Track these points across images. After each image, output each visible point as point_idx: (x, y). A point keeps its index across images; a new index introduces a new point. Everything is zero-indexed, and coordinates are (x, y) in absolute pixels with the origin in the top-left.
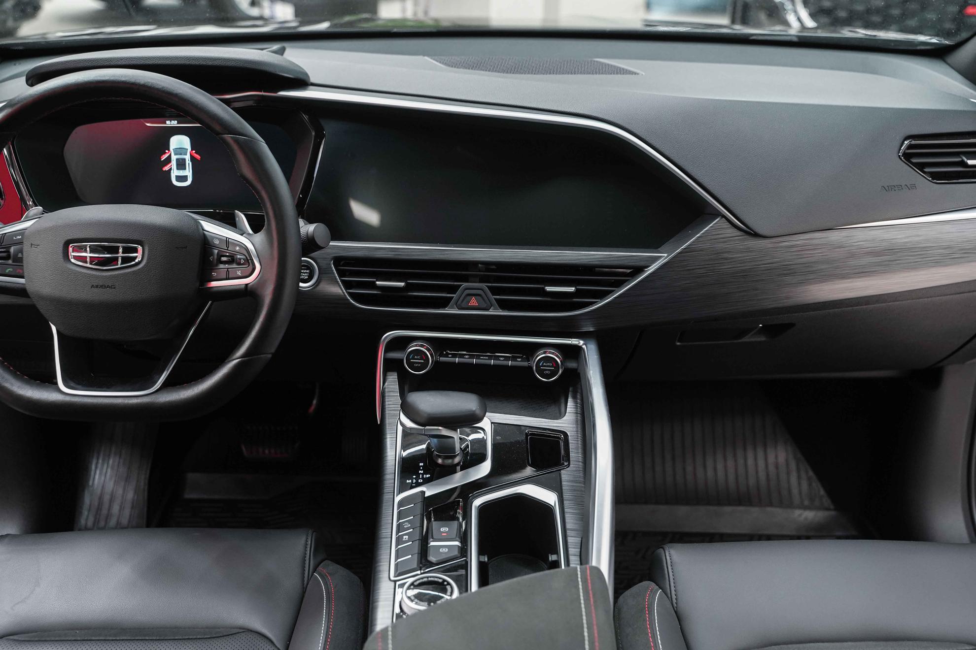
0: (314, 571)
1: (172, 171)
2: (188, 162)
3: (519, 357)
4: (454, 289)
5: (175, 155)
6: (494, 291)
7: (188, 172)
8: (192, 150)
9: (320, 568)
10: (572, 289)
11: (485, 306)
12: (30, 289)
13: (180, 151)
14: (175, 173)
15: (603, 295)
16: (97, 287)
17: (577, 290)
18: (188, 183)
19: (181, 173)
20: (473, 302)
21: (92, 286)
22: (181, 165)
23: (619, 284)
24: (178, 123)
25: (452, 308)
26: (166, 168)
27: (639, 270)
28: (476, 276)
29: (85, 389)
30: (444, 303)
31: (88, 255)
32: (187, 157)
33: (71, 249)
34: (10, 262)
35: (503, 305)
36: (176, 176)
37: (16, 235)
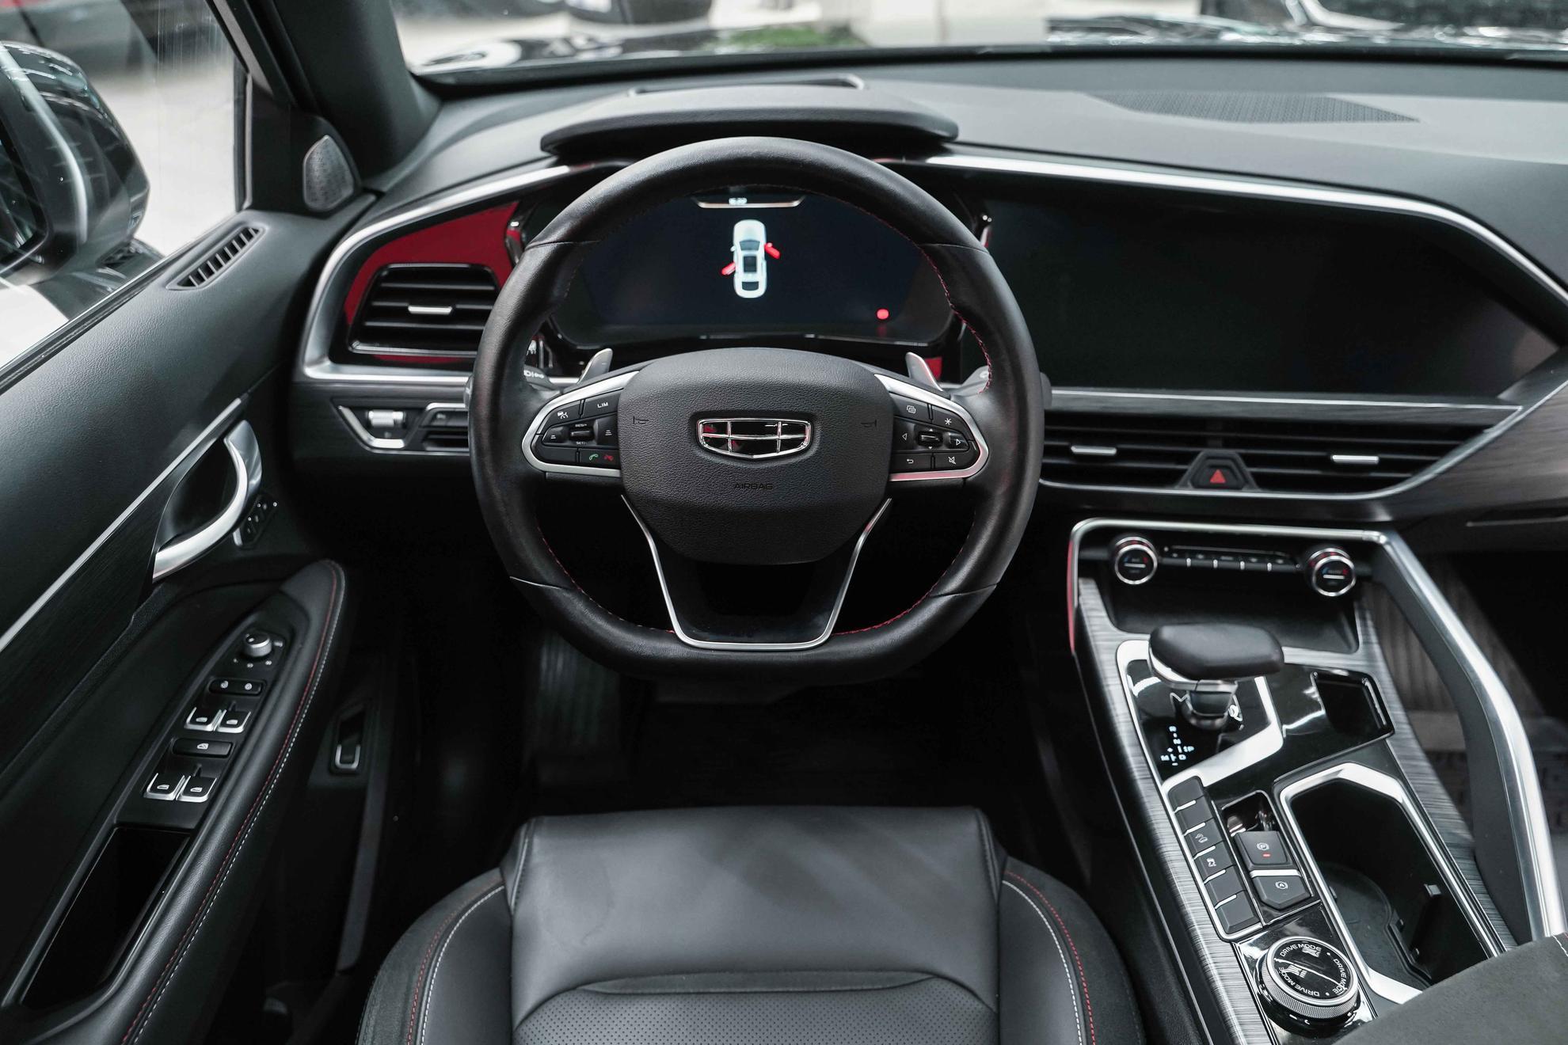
0: (1002, 877)
1: (736, 275)
2: (762, 264)
3: (1280, 557)
4: (1188, 458)
5: (742, 249)
6: (1250, 461)
7: (761, 276)
8: (768, 242)
9: (1007, 872)
10: (1374, 459)
11: (1234, 483)
12: (630, 484)
13: (749, 244)
14: (741, 277)
15: (1418, 467)
16: (744, 486)
17: (1381, 460)
18: (760, 291)
19: (750, 277)
20: (1218, 477)
21: (737, 486)
22: (750, 265)
23: (1444, 452)
24: (748, 202)
25: (1185, 486)
26: (728, 271)
27: (1475, 431)
28: (1215, 438)
29: (716, 638)
30: (1171, 479)
31: (730, 436)
32: (760, 255)
33: (700, 427)
34: (594, 444)
35: (1264, 482)
36: (743, 283)
37: (601, 401)
